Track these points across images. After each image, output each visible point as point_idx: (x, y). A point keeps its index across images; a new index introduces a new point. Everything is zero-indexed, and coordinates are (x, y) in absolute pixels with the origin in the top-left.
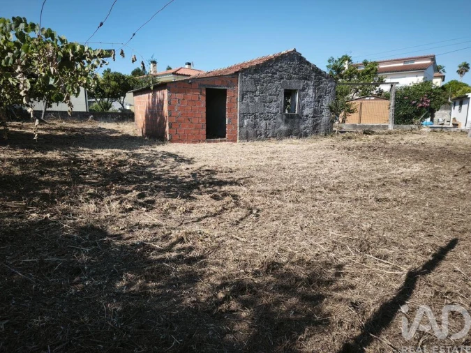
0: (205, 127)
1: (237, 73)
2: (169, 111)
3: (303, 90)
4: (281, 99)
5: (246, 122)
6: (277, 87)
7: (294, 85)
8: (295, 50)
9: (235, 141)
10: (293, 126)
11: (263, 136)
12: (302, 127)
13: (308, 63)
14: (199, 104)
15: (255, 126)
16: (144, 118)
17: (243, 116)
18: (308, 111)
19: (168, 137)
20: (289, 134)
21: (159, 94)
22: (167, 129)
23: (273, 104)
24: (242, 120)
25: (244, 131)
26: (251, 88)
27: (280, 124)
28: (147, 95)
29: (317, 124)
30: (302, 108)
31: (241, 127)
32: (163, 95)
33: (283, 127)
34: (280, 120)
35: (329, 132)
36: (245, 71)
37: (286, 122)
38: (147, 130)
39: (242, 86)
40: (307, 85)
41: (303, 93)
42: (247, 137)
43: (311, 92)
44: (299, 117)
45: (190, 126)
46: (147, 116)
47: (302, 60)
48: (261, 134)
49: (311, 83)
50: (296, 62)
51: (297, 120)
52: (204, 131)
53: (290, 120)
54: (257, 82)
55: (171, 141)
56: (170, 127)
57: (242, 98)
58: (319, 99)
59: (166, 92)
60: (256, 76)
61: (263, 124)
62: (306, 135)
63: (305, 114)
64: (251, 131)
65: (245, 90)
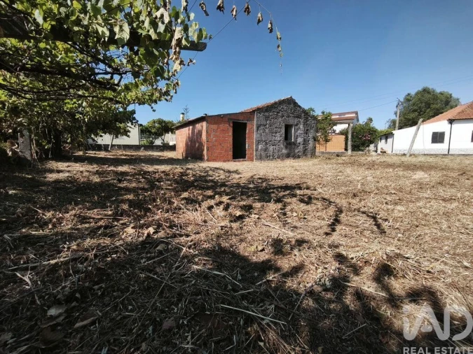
0: (232, 150)
1: (254, 111)
2: (207, 138)
3: (297, 125)
4: (283, 131)
5: (260, 147)
6: (280, 123)
7: (291, 121)
8: (291, 97)
9: (253, 161)
10: (290, 150)
11: (271, 157)
12: (297, 151)
13: (300, 107)
14: (228, 133)
15: (266, 150)
16: (184, 145)
17: (258, 142)
18: (300, 140)
19: (206, 158)
20: (288, 156)
21: (198, 126)
22: (205, 152)
23: (278, 134)
24: (257, 145)
25: (259, 153)
26: (263, 122)
27: (282, 149)
28: (187, 128)
29: (306, 149)
30: (296, 138)
31: (257, 150)
32: (202, 126)
33: (284, 151)
34: (282, 146)
35: (313, 155)
36: (259, 110)
37: (286, 148)
38: (186, 154)
39: (257, 121)
40: (300, 122)
41: (297, 127)
42: (260, 158)
43: (301, 127)
44: (294, 144)
45: (221, 150)
46: (187, 144)
47: (295, 104)
48: (270, 156)
49: (302, 121)
50: (292, 106)
51: (293, 146)
52: (231, 153)
53: (289, 146)
54: (267, 118)
55: (208, 160)
56: (208, 150)
57: (258, 129)
58: (306, 132)
59: (204, 124)
60: (267, 114)
61: (271, 148)
62: (299, 157)
63: (298, 142)
64: (263, 154)
65: (259, 123)
